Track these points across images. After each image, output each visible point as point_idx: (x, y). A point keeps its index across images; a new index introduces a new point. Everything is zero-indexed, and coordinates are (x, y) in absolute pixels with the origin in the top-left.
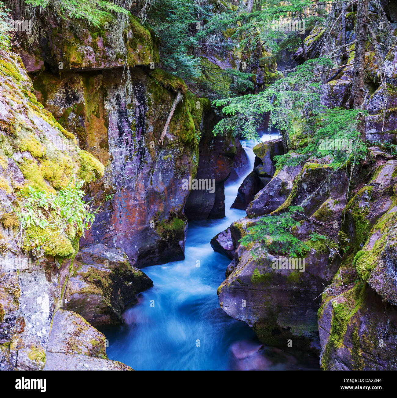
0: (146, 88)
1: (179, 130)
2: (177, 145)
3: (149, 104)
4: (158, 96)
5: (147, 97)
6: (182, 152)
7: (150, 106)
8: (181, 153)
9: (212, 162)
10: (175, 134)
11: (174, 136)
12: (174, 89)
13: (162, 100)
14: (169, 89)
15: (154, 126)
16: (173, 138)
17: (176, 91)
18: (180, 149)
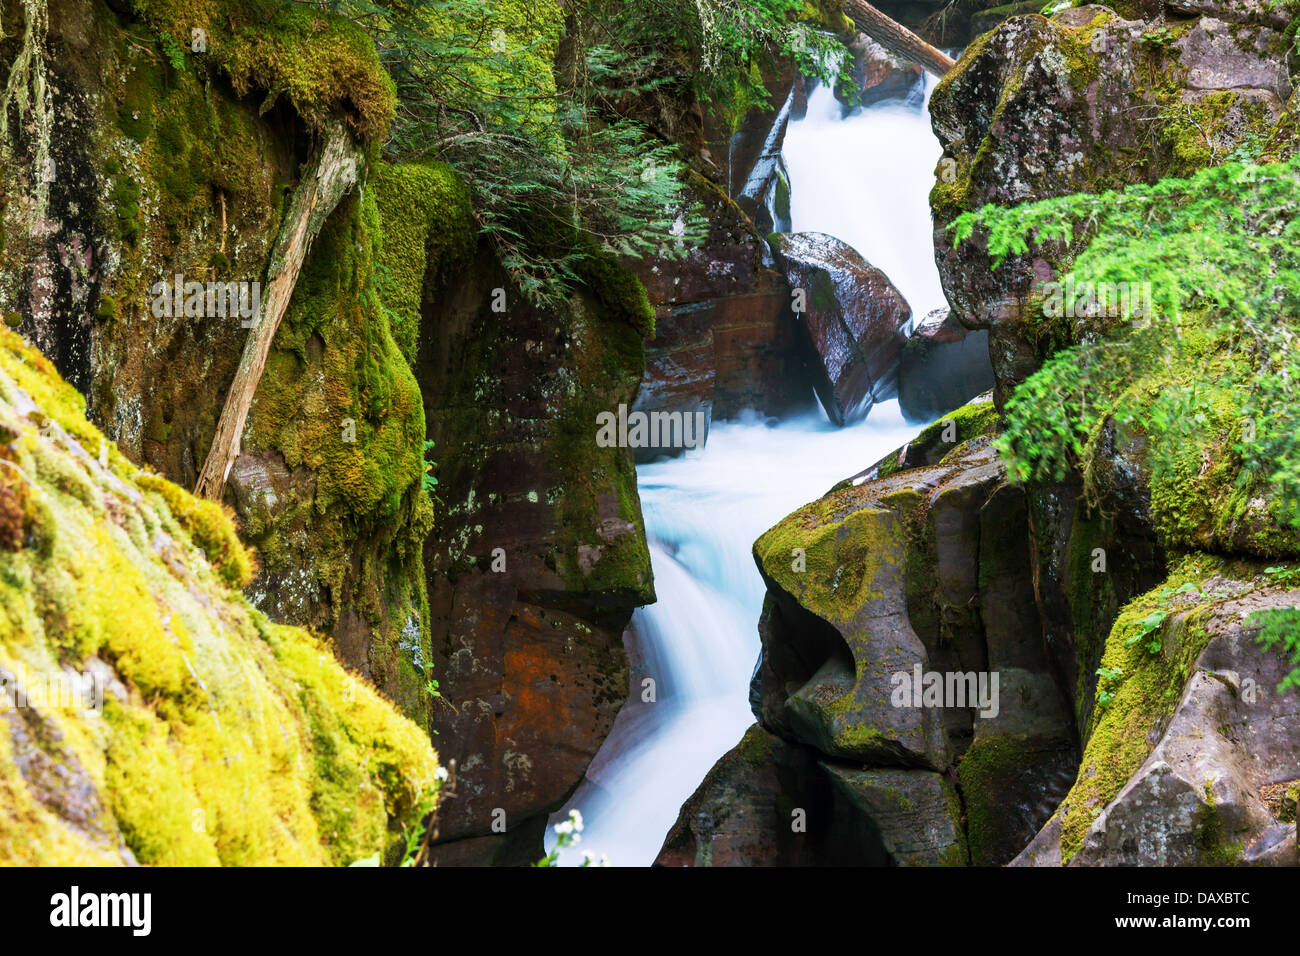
0: (94, 98)
1: (324, 418)
2: (301, 537)
3: (123, 223)
4: (184, 160)
5: (110, 170)
6: (336, 594)
7: (131, 239)
8: (329, 602)
9: (466, 662)
10: (293, 454)
11: (283, 474)
12: (304, 104)
13: (217, 190)
14: (268, 104)
15: (146, 398)
16: (276, 483)
17: (315, 117)
18: (326, 568)
